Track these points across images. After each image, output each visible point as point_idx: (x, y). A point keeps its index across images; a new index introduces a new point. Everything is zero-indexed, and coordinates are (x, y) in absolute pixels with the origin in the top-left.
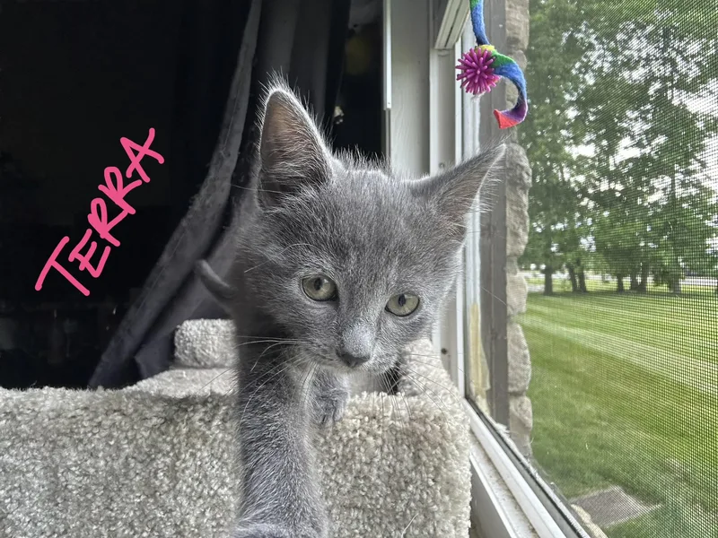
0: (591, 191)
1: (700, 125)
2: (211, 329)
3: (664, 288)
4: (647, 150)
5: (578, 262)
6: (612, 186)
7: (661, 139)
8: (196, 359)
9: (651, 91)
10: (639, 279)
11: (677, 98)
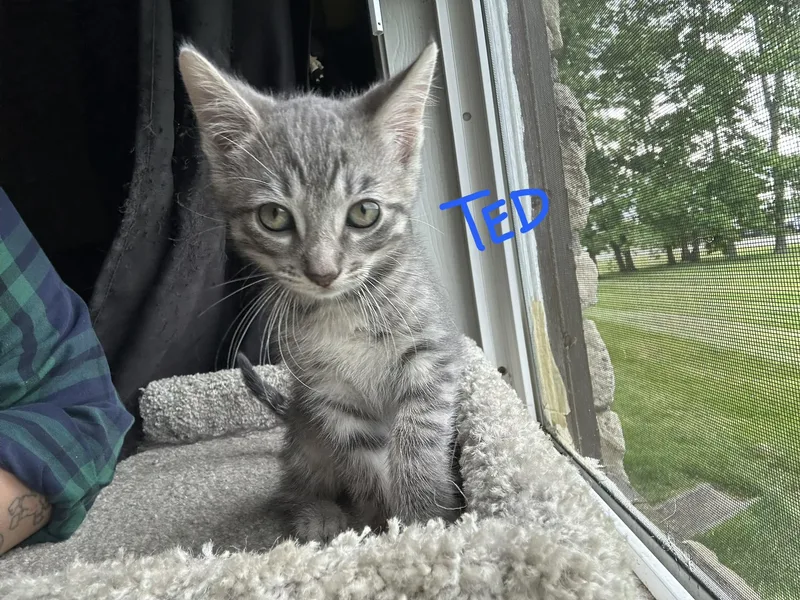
0: (627, 158)
1: (740, 67)
2: (187, 388)
3: (718, 254)
4: (684, 104)
5: (623, 239)
6: (650, 148)
7: (699, 89)
8: (171, 433)
9: (681, 37)
10: (690, 248)
11: (710, 41)
